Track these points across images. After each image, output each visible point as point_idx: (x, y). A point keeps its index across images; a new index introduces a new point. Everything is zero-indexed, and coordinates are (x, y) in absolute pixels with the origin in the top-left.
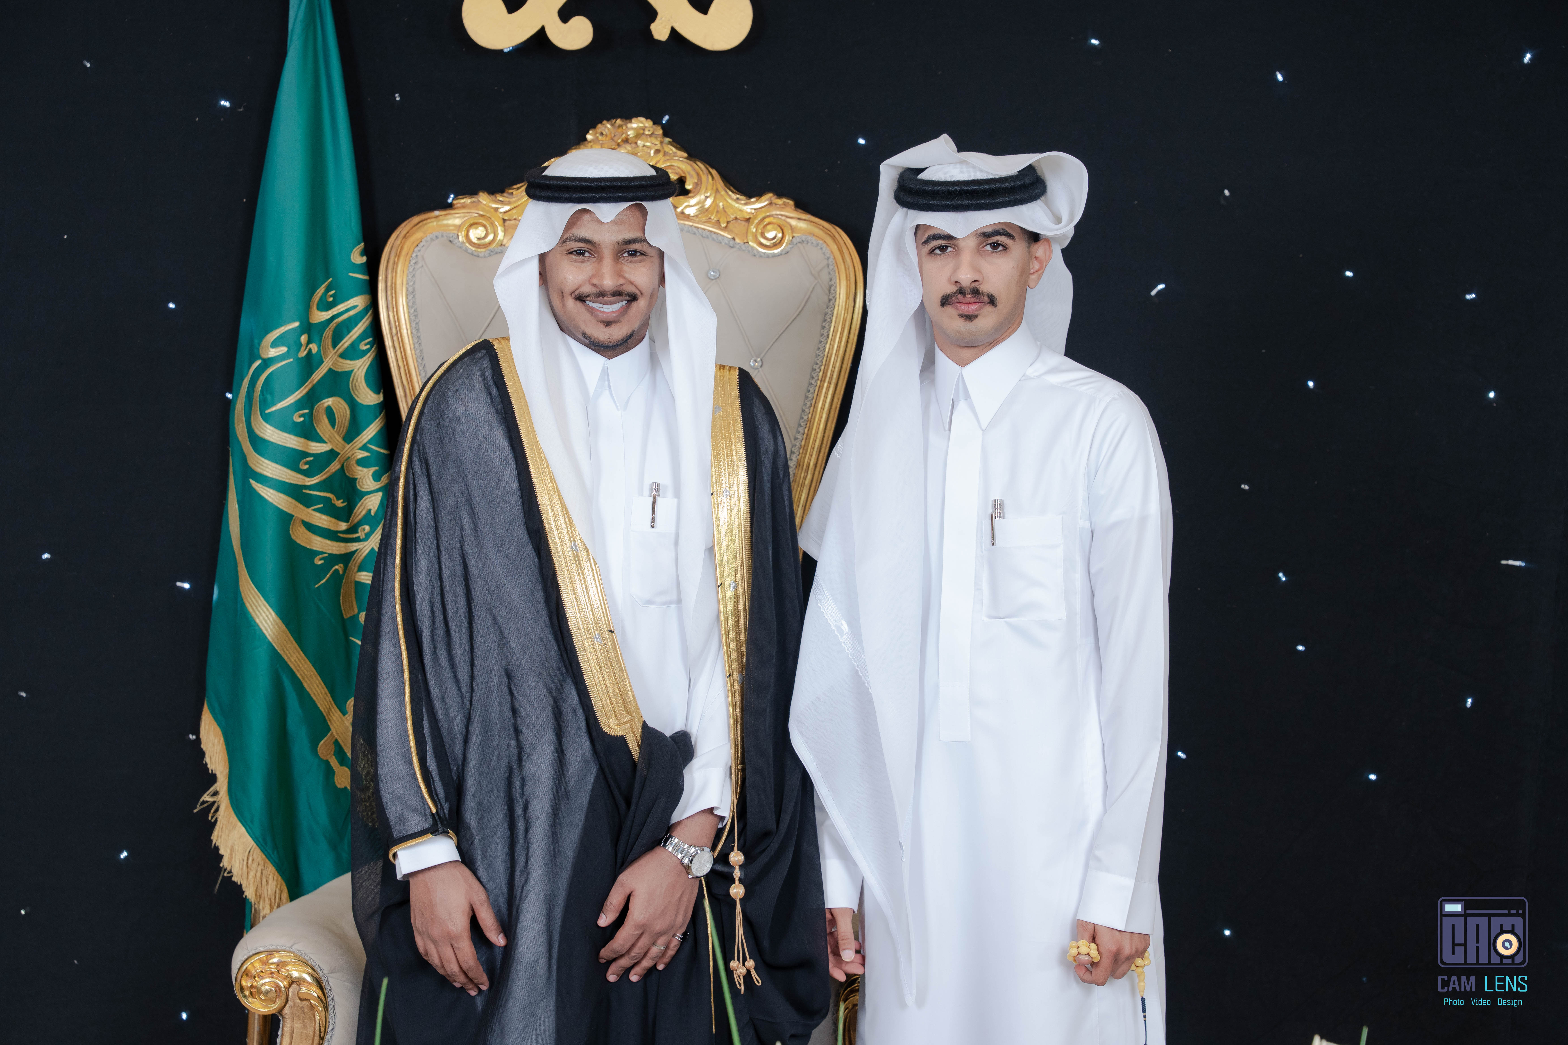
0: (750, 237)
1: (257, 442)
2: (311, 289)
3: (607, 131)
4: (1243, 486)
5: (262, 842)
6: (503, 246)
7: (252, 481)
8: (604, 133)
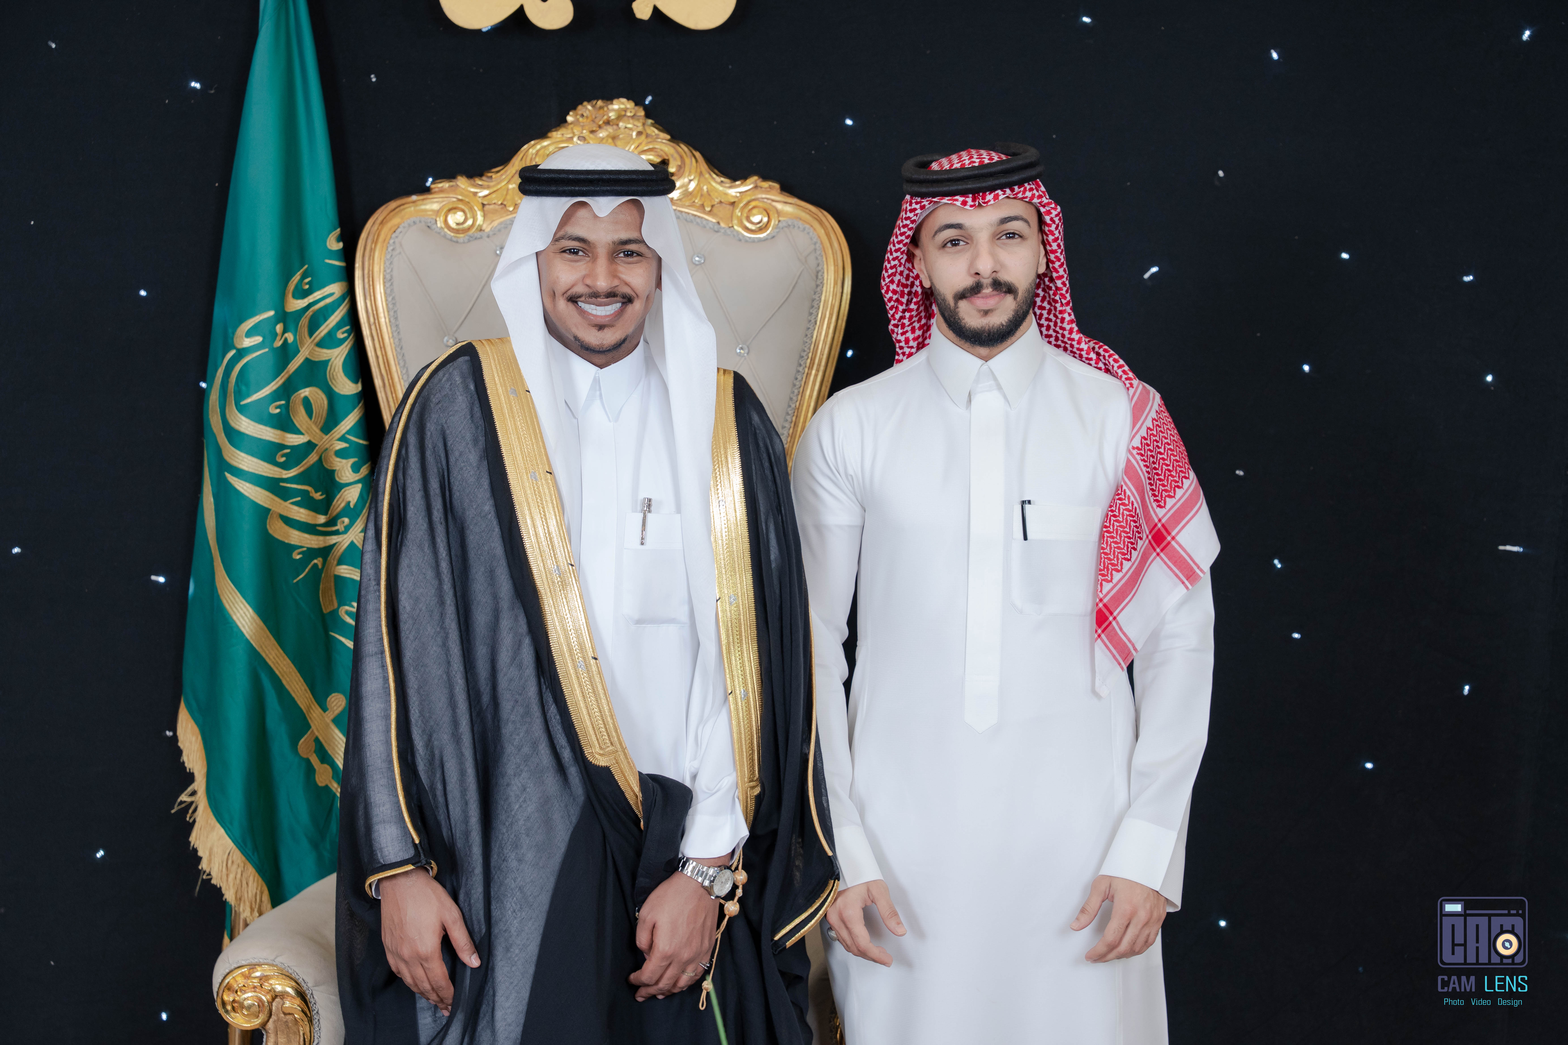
0: (735, 222)
1: (232, 434)
2: (286, 277)
3: (587, 112)
4: (1237, 472)
5: (242, 844)
6: (482, 232)
7: (228, 475)
8: (585, 115)
